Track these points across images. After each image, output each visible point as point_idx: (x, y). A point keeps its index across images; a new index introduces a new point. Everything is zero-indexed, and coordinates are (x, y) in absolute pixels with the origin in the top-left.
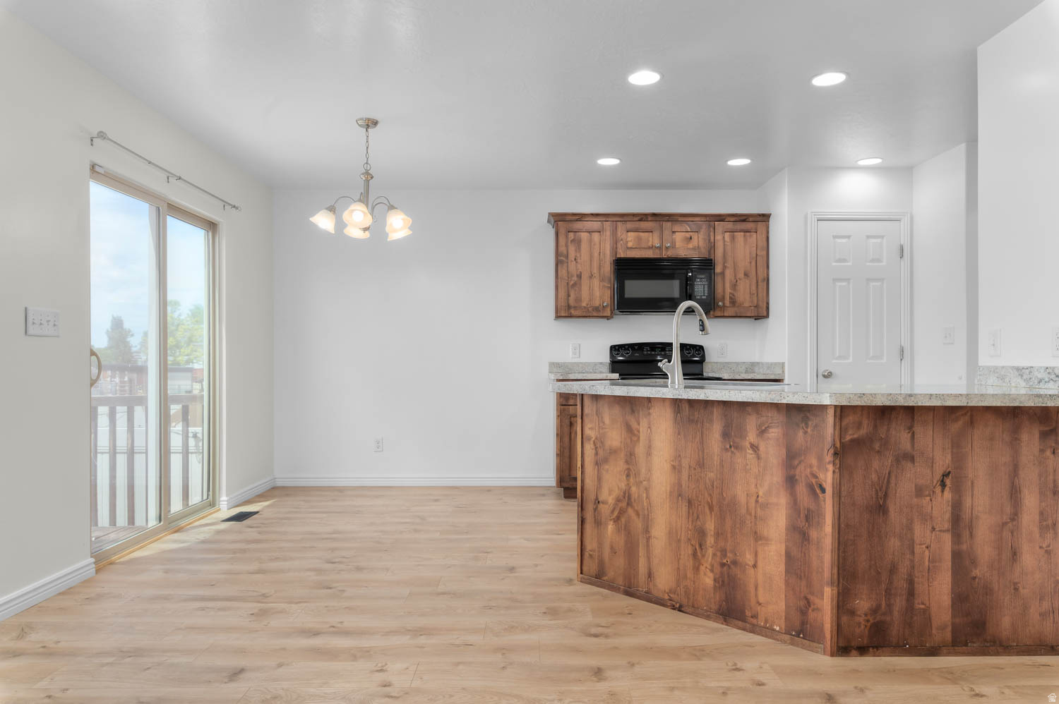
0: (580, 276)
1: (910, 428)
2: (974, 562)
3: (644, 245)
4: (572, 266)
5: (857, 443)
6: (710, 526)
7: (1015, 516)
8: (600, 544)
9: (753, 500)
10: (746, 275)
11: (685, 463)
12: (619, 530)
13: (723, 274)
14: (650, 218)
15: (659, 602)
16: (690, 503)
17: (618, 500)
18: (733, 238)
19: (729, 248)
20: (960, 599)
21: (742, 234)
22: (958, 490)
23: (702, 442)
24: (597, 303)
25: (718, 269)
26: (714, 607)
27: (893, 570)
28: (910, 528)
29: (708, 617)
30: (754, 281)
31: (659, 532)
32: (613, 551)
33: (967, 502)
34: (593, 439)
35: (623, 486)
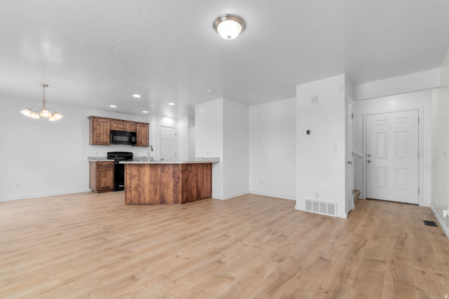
0: (100, 134)
1: (191, 167)
2: (199, 187)
3: (119, 127)
4: (98, 131)
5: (184, 169)
6: (158, 187)
7: (203, 179)
8: (131, 196)
9: (167, 182)
10: (144, 137)
11: (153, 176)
12: (136, 192)
13: (138, 136)
14: (120, 121)
15: (147, 204)
16: (154, 184)
17: (136, 186)
18: (141, 128)
19: (140, 130)
20: (197, 192)
21: (143, 127)
22: (197, 176)
23: (156, 172)
24: (105, 141)
25: (137, 135)
26: (159, 202)
27: (189, 189)
28: (191, 182)
30: (146, 138)
31: (146, 190)
32: (135, 197)
33: (198, 178)
35: (137, 183)
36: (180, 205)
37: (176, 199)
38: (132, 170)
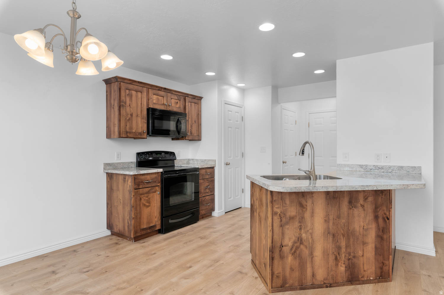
0: (132, 115)
3: (160, 103)
4: (128, 109)
6: (343, 244)
8: (284, 269)
9: (362, 228)
10: (195, 122)
11: (331, 217)
12: (295, 258)
14: (162, 90)
15: (320, 287)
16: (334, 235)
17: (295, 243)
18: (191, 105)
19: (190, 109)
21: (194, 104)
23: (339, 207)
24: (140, 131)
25: (187, 118)
26: (345, 279)
29: (344, 285)
30: (197, 125)
31: (318, 253)
32: (292, 269)
34: (279, 213)
35: (297, 235)
37: (381, 268)
38: (286, 204)
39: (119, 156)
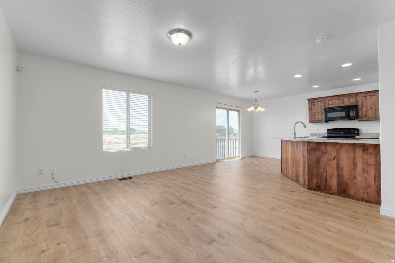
0: (315, 113)
2: (343, 177)
4: (313, 111)
5: (313, 149)
8: (283, 167)
9: (299, 160)
10: (371, 108)
12: (285, 165)
14: (336, 96)
15: (290, 179)
16: (293, 160)
18: (365, 98)
19: (364, 101)
21: (369, 97)
22: (338, 160)
23: (294, 149)
24: (320, 119)
27: (322, 175)
28: (326, 167)
29: (294, 181)
31: (290, 165)
32: (285, 169)
33: (341, 164)
35: (286, 157)
36: (306, 190)
37: (304, 181)
39: (318, 130)
